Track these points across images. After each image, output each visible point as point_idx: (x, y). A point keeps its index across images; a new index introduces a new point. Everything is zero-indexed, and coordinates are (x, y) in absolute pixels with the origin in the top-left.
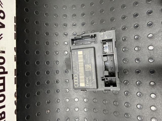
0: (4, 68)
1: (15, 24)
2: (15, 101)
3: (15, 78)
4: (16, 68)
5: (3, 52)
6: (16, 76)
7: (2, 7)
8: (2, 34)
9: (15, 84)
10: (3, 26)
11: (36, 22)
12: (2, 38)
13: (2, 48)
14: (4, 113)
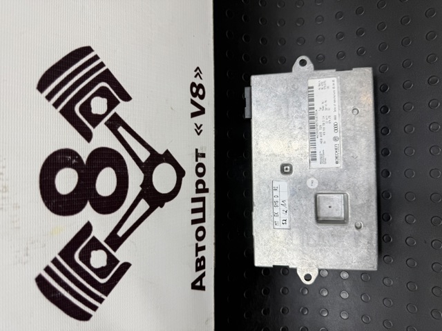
0: (203, 182)
5: (203, 155)
7: (201, 78)
8: (201, 125)
10: (202, 111)
12: (201, 131)
13: (202, 149)
14: (203, 258)
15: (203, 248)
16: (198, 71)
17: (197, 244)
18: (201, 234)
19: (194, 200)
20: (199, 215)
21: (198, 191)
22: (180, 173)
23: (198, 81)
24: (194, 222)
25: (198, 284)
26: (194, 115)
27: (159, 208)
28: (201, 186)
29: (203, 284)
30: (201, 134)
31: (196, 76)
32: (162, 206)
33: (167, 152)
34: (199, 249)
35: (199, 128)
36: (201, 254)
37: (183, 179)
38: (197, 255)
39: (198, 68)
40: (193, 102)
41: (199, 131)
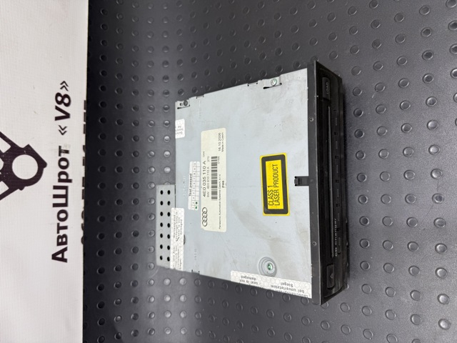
0: (66, 174)
1: (85, 111)
2: (82, 225)
3: (83, 190)
4: (83, 175)
5: (67, 152)
7: (67, 90)
8: (65, 127)
9: (83, 198)
10: (67, 116)
11: (118, 106)
12: (65, 132)
13: (66, 147)
14: (65, 236)
15: (65, 228)
16: (64, 84)
17: (58, 224)
18: (62, 216)
19: (55, 188)
20: (62, 201)
21: (60, 180)
22: (42, 164)
23: (63, 92)
24: (55, 205)
25: (60, 256)
26: (57, 118)
27: (18, 190)
28: (63, 177)
29: (65, 257)
30: (65, 134)
31: (61, 88)
32: (21, 189)
33: (28, 146)
34: (59, 228)
35: (63, 130)
36: (62, 232)
37: (45, 170)
38: (58, 232)
40: (58, 109)
41: (63, 131)
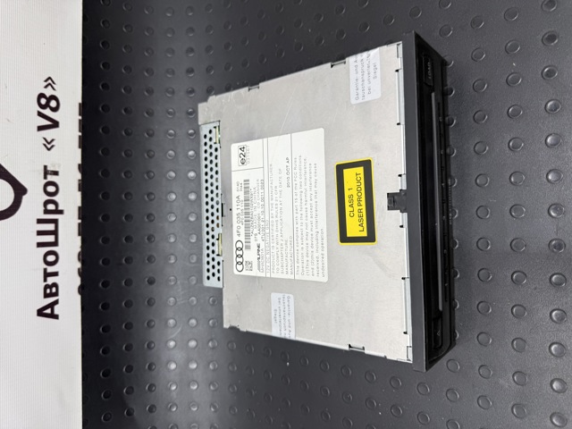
0: (54, 203)
1: (80, 118)
2: (79, 269)
3: (79, 224)
4: (80, 205)
5: (56, 173)
6: (80, 221)
7: (54, 89)
8: (53, 140)
9: (79, 235)
10: (55, 124)
11: (125, 110)
12: (53, 146)
13: (54, 166)
14: (55, 285)
15: (55, 274)
16: (50, 81)
17: (45, 270)
18: (51, 258)
19: (40, 221)
20: (51, 238)
21: (46, 212)
22: (20, 190)
23: (49, 92)
24: (40, 245)
25: (48, 311)
26: (41, 128)
28: (51, 207)
29: (56, 312)
30: (53, 149)
31: (46, 87)
34: (47, 275)
35: (49, 143)
36: (51, 280)
37: (24, 197)
38: (45, 280)
39: (50, 78)
40: (40, 114)
41: (49, 145)
